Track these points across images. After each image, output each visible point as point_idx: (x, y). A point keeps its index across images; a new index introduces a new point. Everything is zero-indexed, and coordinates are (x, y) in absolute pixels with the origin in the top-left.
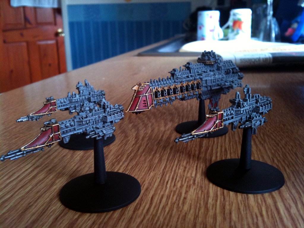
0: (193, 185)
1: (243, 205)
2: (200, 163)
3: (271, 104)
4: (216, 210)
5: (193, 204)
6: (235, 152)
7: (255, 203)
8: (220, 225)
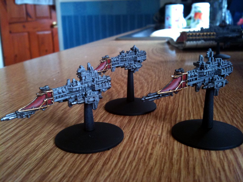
0: (159, 142)
1: (206, 160)
2: (166, 123)
3: (231, 68)
4: (180, 164)
5: (158, 159)
6: (197, 114)
7: (218, 158)
8: (184, 179)
